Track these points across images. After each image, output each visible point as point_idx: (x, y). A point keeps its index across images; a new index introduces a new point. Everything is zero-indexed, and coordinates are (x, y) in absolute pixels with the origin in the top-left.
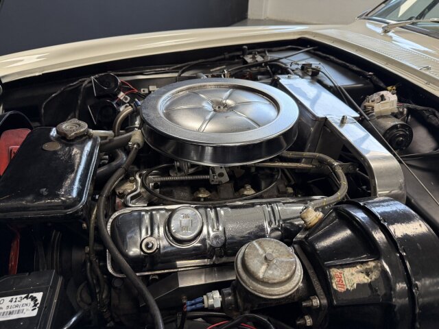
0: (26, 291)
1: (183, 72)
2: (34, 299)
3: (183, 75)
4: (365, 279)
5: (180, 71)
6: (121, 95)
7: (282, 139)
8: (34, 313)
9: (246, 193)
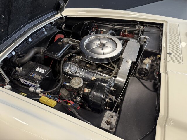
0: (45, 69)
1: (115, 26)
2: (45, 71)
3: (114, 27)
4: (88, 92)
5: (114, 25)
6: (94, 29)
7: (110, 59)
8: (44, 73)
9: (99, 69)
